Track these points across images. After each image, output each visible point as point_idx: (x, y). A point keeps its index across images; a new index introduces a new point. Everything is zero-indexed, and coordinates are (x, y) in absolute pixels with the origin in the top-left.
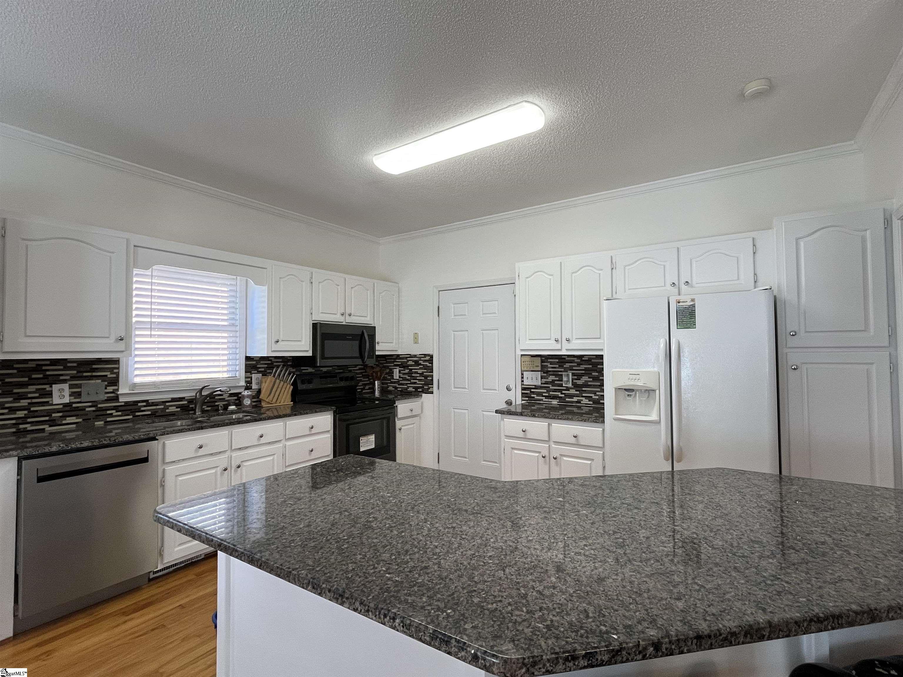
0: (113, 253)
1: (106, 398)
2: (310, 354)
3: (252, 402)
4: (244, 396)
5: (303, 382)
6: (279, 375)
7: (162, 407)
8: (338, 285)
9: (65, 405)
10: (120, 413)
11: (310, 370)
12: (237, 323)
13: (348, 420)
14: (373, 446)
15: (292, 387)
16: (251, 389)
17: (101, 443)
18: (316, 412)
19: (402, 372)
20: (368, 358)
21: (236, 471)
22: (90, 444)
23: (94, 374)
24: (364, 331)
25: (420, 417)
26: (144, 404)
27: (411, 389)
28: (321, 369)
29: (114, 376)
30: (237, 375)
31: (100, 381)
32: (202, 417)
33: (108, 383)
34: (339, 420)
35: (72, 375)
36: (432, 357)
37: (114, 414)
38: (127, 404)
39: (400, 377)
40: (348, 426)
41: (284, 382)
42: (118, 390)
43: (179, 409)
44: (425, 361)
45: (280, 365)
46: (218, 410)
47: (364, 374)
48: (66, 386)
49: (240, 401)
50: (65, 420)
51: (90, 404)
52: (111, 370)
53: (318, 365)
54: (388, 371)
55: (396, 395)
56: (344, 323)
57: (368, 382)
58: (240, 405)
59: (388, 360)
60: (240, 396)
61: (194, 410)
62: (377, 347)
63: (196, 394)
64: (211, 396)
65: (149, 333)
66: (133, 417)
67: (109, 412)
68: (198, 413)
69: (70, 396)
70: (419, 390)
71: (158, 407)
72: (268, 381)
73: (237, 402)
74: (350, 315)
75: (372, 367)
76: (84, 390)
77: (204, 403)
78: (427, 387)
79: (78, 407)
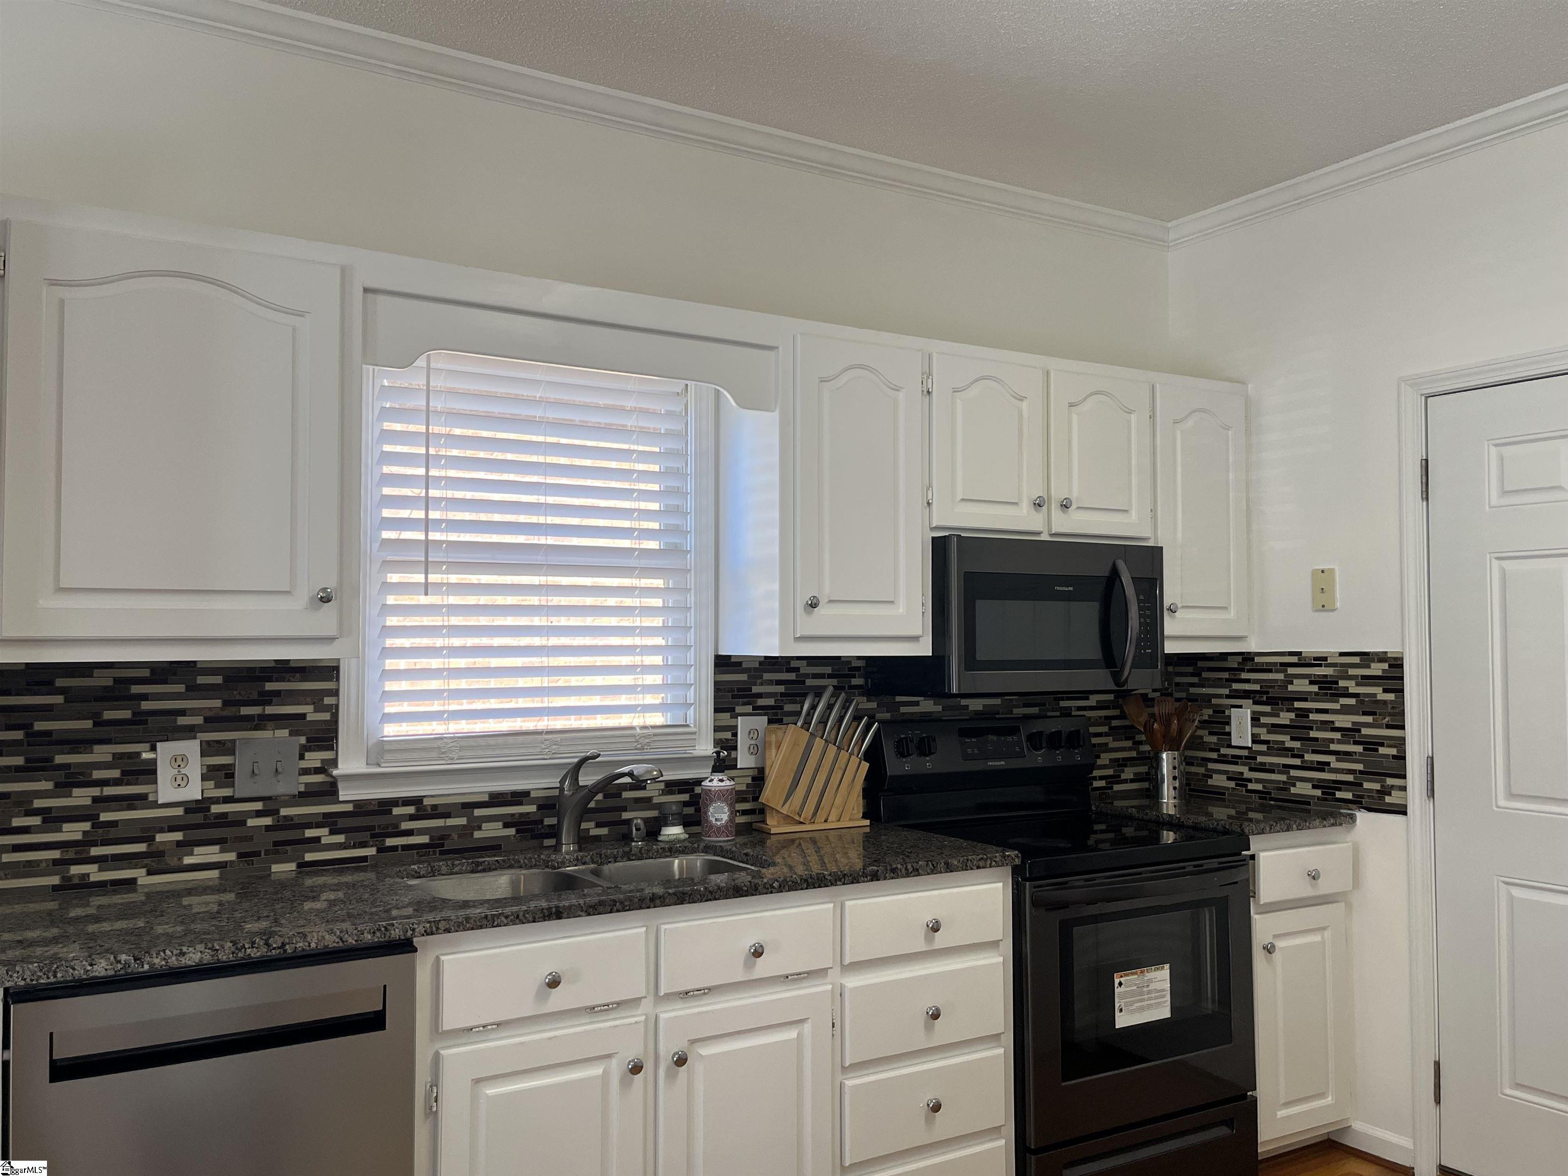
0: (301, 314)
1: (302, 789)
2: (924, 649)
3: (734, 813)
4: (708, 792)
5: (902, 752)
6: (823, 722)
7: (463, 821)
8: (1021, 399)
9: (191, 807)
10: (341, 838)
11: (927, 706)
12: (690, 542)
13: (1063, 905)
14: (1164, 1012)
15: (865, 766)
16: (734, 767)
17: (240, 955)
18: (949, 869)
19: (1263, 720)
20: (1132, 667)
21: (671, 1077)
22: (207, 957)
23: (270, 710)
24: (1122, 566)
25: (1349, 906)
26: (411, 810)
27: (1303, 789)
28: (964, 702)
29: (326, 716)
30: (690, 721)
31: (286, 733)
32: (578, 861)
33: (308, 740)
34: (1035, 904)
35: (209, 714)
36: (1396, 664)
37: (324, 841)
38: (361, 808)
39: (1256, 740)
40: (1066, 929)
41: (839, 748)
42: (334, 763)
43: (512, 831)
44: (1367, 680)
45: (825, 688)
46: (627, 838)
47: (1115, 723)
48: (191, 748)
49: (698, 810)
50: (191, 854)
51: (258, 806)
52: (316, 698)
53: (955, 690)
54: (1207, 713)
55: (1243, 808)
56: (1045, 537)
57: (1134, 754)
58: (698, 823)
59: (1205, 675)
60: (698, 790)
61: (555, 832)
62: (1171, 626)
63: (562, 782)
64: (608, 787)
65: (420, 578)
66: (379, 851)
67: (310, 833)
68: (568, 847)
69: (204, 778)
70: (1339, 795)
71: (451, 822)
72: (784, 747)
73: (690, 810)
74: (1065, 506)
75: (1144, 696)
76: (241, 764)
77: (585, 813)
78: (1377, 786)
79: (224, 815)
